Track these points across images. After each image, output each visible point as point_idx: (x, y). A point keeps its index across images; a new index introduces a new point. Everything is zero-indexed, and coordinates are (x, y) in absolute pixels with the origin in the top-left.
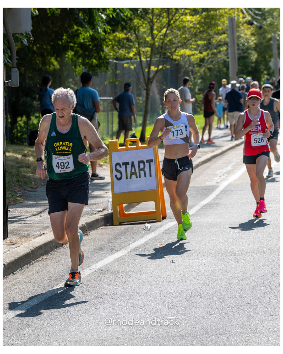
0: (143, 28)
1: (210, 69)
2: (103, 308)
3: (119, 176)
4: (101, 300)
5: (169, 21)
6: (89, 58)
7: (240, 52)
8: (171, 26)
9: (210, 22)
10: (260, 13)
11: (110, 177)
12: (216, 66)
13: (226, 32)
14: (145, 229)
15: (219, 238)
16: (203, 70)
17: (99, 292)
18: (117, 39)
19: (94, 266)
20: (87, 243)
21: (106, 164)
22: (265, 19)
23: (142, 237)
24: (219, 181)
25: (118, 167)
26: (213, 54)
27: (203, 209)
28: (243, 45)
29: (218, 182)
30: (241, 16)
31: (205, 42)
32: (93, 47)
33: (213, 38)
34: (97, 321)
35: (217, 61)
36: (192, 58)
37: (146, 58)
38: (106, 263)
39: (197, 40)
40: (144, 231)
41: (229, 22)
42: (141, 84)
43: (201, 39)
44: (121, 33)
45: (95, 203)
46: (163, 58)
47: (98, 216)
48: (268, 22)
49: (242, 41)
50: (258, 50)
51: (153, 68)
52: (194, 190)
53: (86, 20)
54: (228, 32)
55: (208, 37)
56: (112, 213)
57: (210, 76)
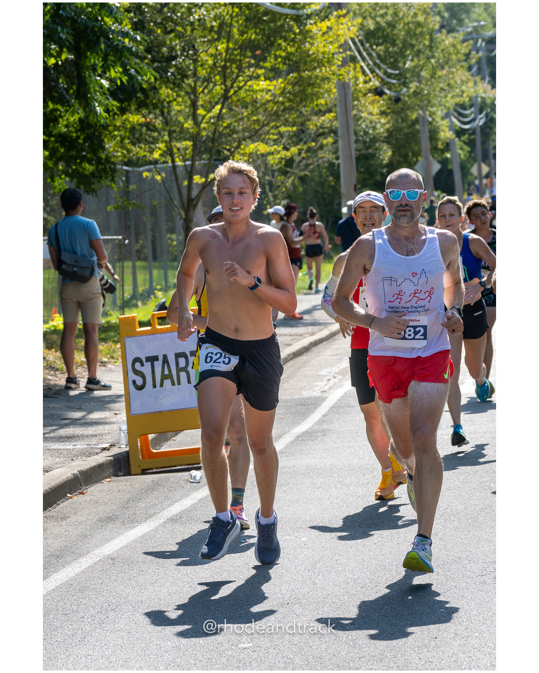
0: (178, 104)
1: (302, 179)
2: (117, 629)
3: (140, 382)
4: (114, 614)
5: (227, 91)
6: (78, 161)
7: (360, 146)
8: (230, 101)
9: (304, 91)
10: (397, 72)
11: (122, 385)
12: (316, 173)
13: (334, 110)
14: (190, 480)
15: (330, 495)
16: (291, 180)
17: (108, 599)
18: (129, 126)
19: (97, 551)
20: (83, 508)
21: (113, 360)
22: (405, 84)
23: (186, 495)
24: (326, 388)
25: (138, 366)
26: (309, 150)
27: (298, 442)
28: (366, 133)
29: (325, 391)
30: (361, 78)
31: (295, 129)
32: (85, 140)
33: (309, 120)
34: (107, 653)
35: (316, 164)
36: (271, 160)
37: (184, 160)
38: (120, 546)
39: (278, 124)
40: (188, 485)
41: (339, 92)
42: (176, 209)
43: (286, 123)
44: (136, 115)
45: (95, 433)
46: (215, 160)
47: (102, 458)
48: (412, 90)
49: (363, 126)
50: (394, 142)
51: (197, 179)
53: (71, 91)
54: (338, 109)
55: (300, 120)
56: (127, 452)
57: (304, 192)
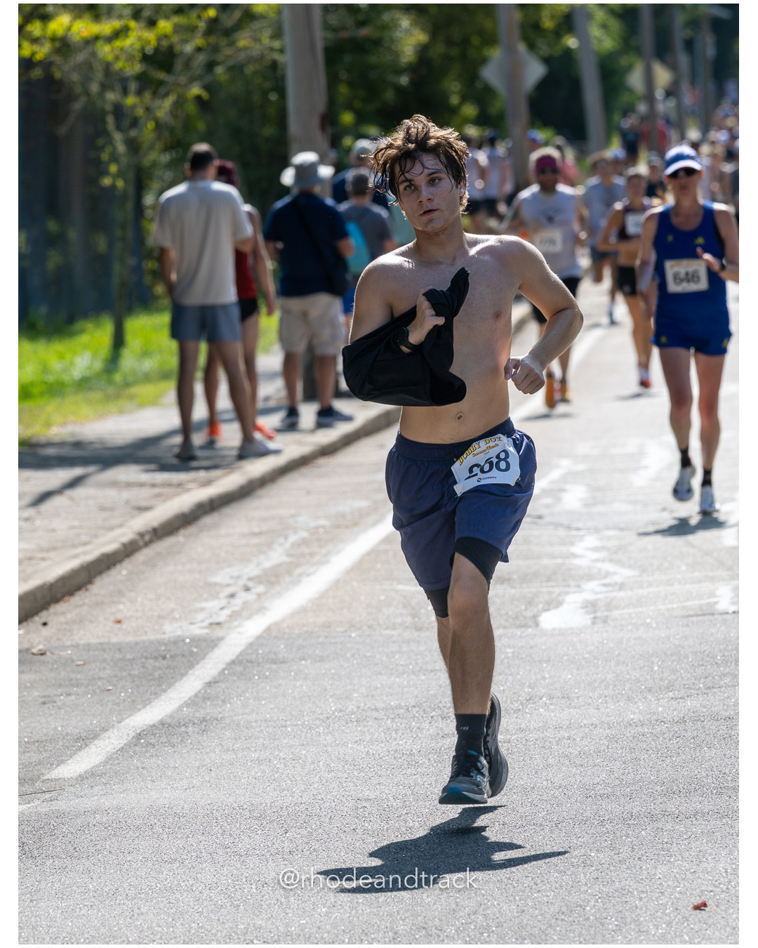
16: (169, 101)
24: (223, 616)
27: (137, 749)
29: (218, 624)
35: (233, 61)
36: (108, 53)
52: (104, 660)
